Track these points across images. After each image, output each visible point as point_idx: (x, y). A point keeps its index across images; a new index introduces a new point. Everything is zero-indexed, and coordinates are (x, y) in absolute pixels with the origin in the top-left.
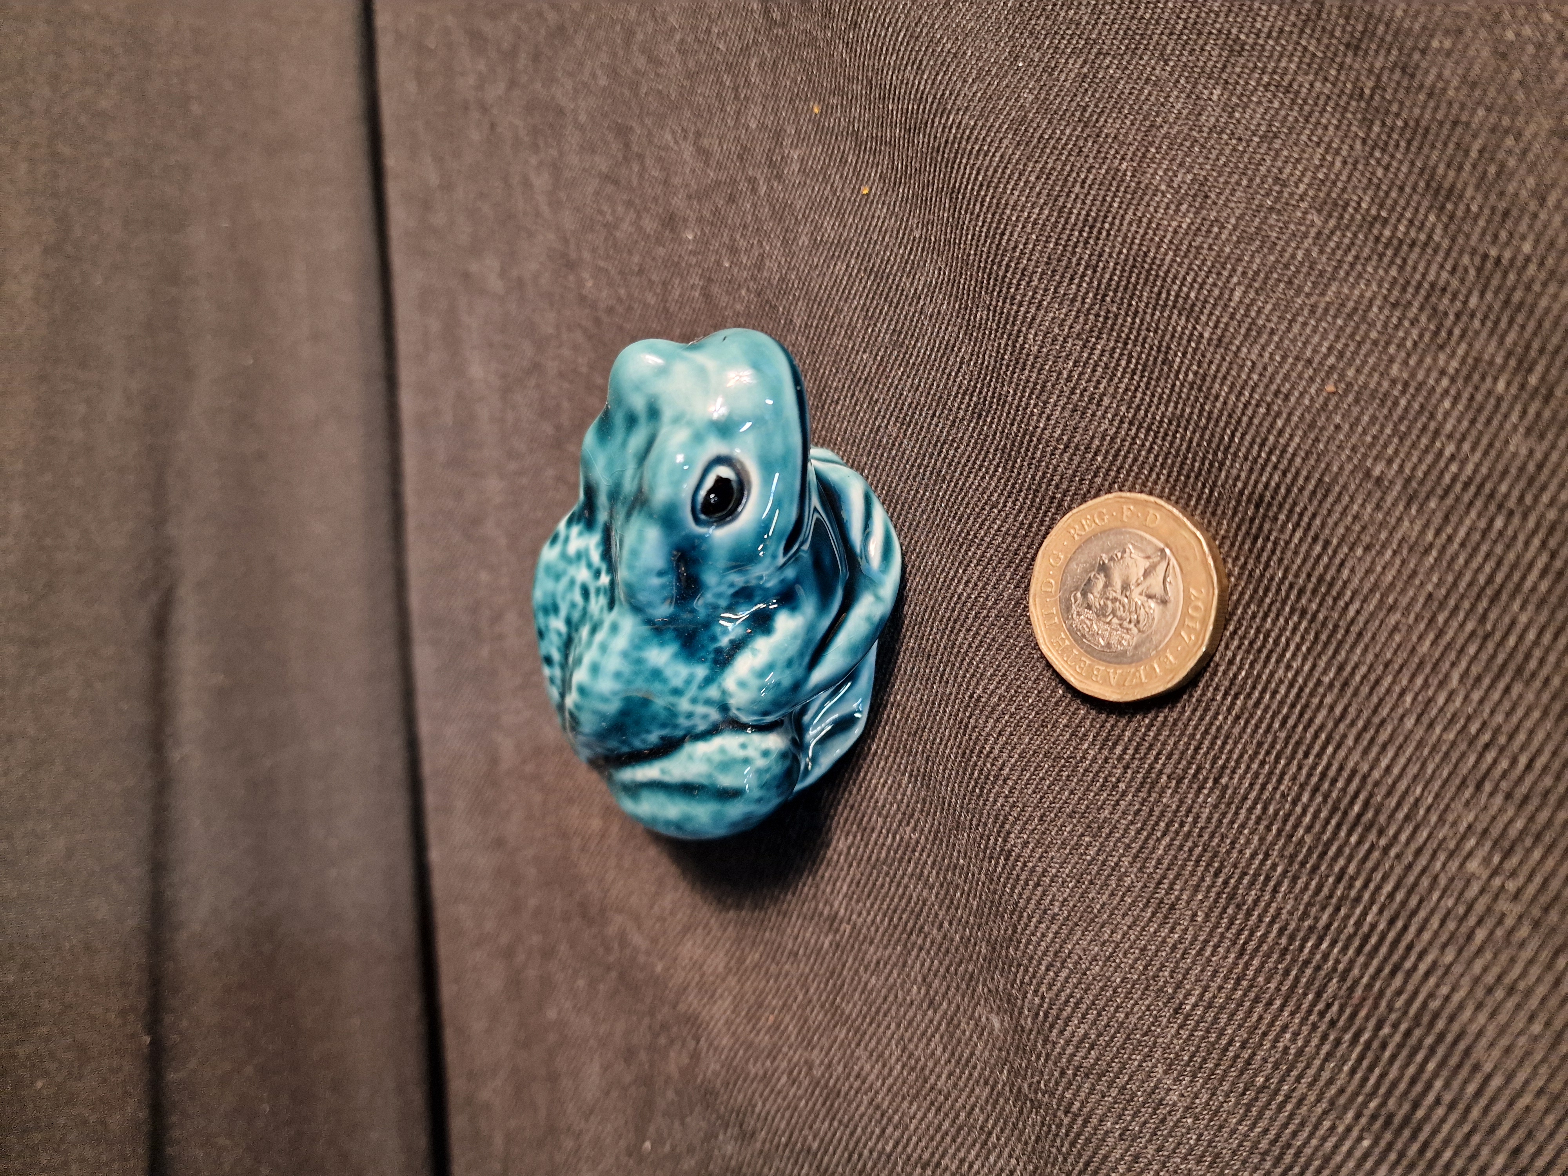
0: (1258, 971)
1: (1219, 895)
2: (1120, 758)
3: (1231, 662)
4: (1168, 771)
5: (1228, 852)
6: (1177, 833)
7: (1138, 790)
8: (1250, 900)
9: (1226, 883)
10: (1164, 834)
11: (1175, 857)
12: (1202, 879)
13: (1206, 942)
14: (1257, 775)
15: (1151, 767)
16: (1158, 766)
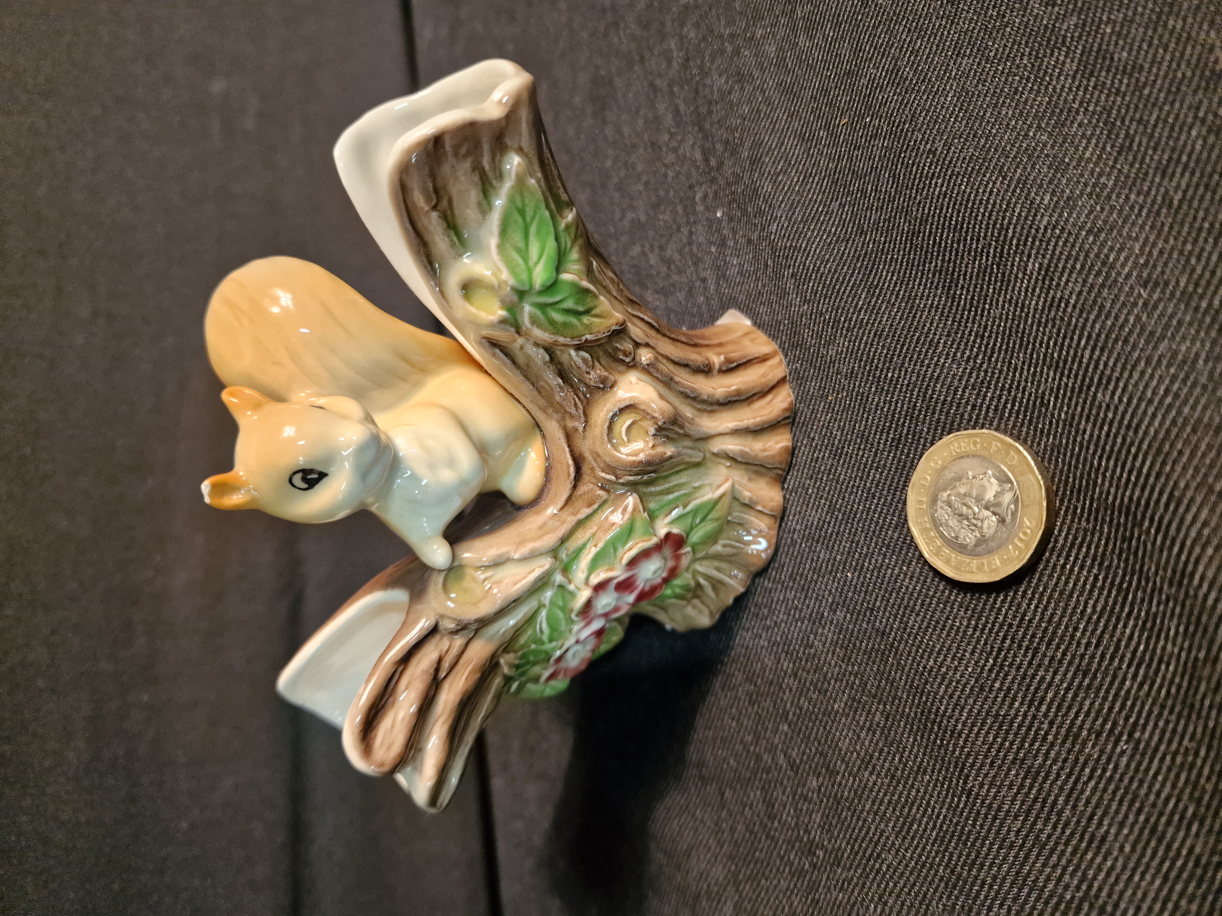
0: (1182, 894)
1: (1142, 830)
2: (1045, 715)
3: (1131, 638)
4: (1087, 726)
5: (1147, 795)
6: (1101, 777)
7: (1064, 742)
8: (1168, 836)
9: (1147, 820)
10: (1090, 778)
11: (1101, 798)
12: (1126, 816)
13: (1134, 870)
14: (1163, 732)
15: (1073, 723)
16: (1078, 722)
